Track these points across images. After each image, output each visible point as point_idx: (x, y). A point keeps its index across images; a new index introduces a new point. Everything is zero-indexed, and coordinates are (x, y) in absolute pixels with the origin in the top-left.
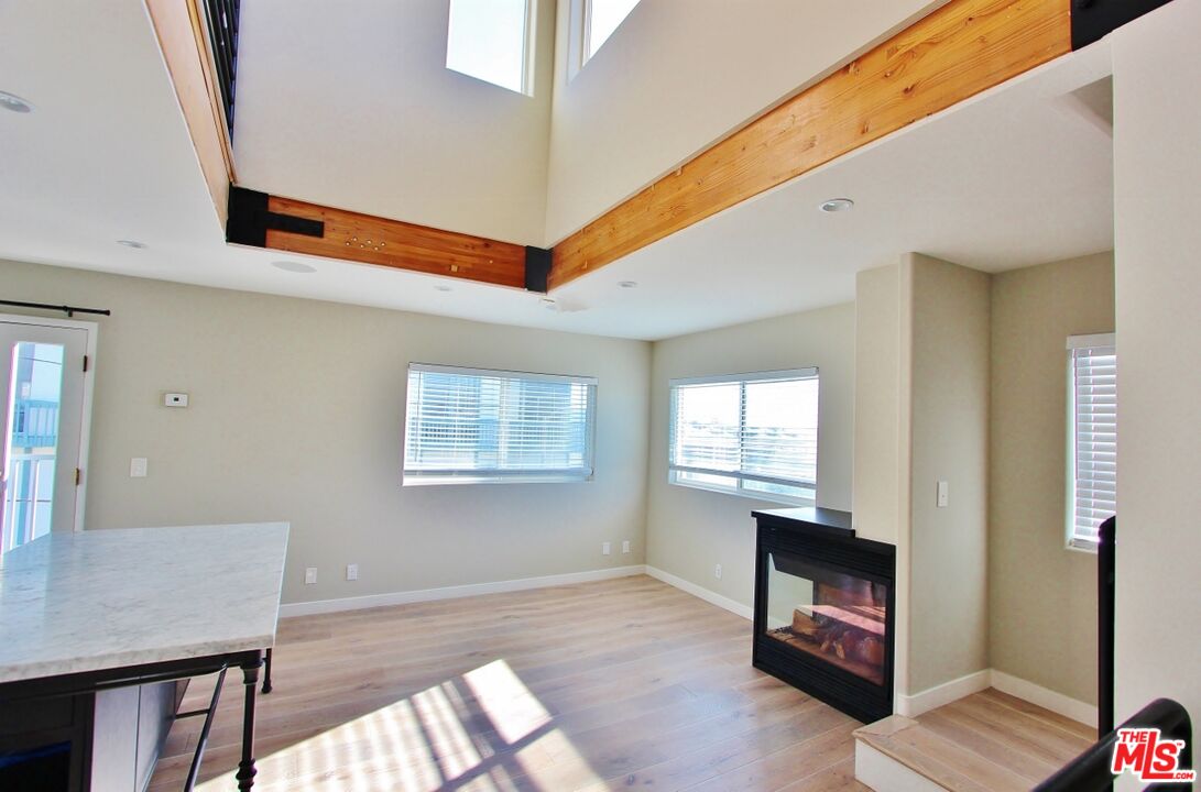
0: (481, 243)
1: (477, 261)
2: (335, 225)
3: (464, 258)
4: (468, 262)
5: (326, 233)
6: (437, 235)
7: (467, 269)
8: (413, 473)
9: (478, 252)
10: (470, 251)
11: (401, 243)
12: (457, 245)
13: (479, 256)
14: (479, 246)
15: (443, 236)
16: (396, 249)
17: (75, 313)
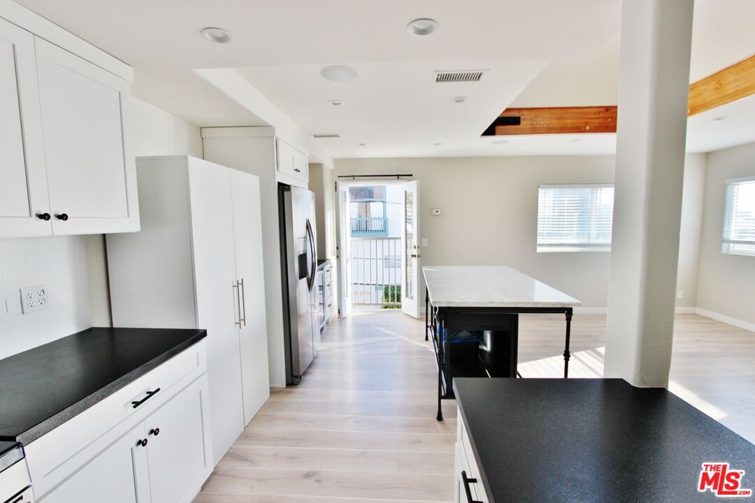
0: (603, 110)
1: (601, 121)
2: (525, 117)
3: (593, 121)
4: (596, 122)
5: (521, 122)
6: (577, 110)
7: (596, 127)
8: (542, 245)
9: (602, 115)
10: (597, 116)
11: (559, 119)
12: (588, 113)
13: (602, 118)
14: (601, 112)
15: (581, 110)
16: (556, 123)
17: (400, 177)
